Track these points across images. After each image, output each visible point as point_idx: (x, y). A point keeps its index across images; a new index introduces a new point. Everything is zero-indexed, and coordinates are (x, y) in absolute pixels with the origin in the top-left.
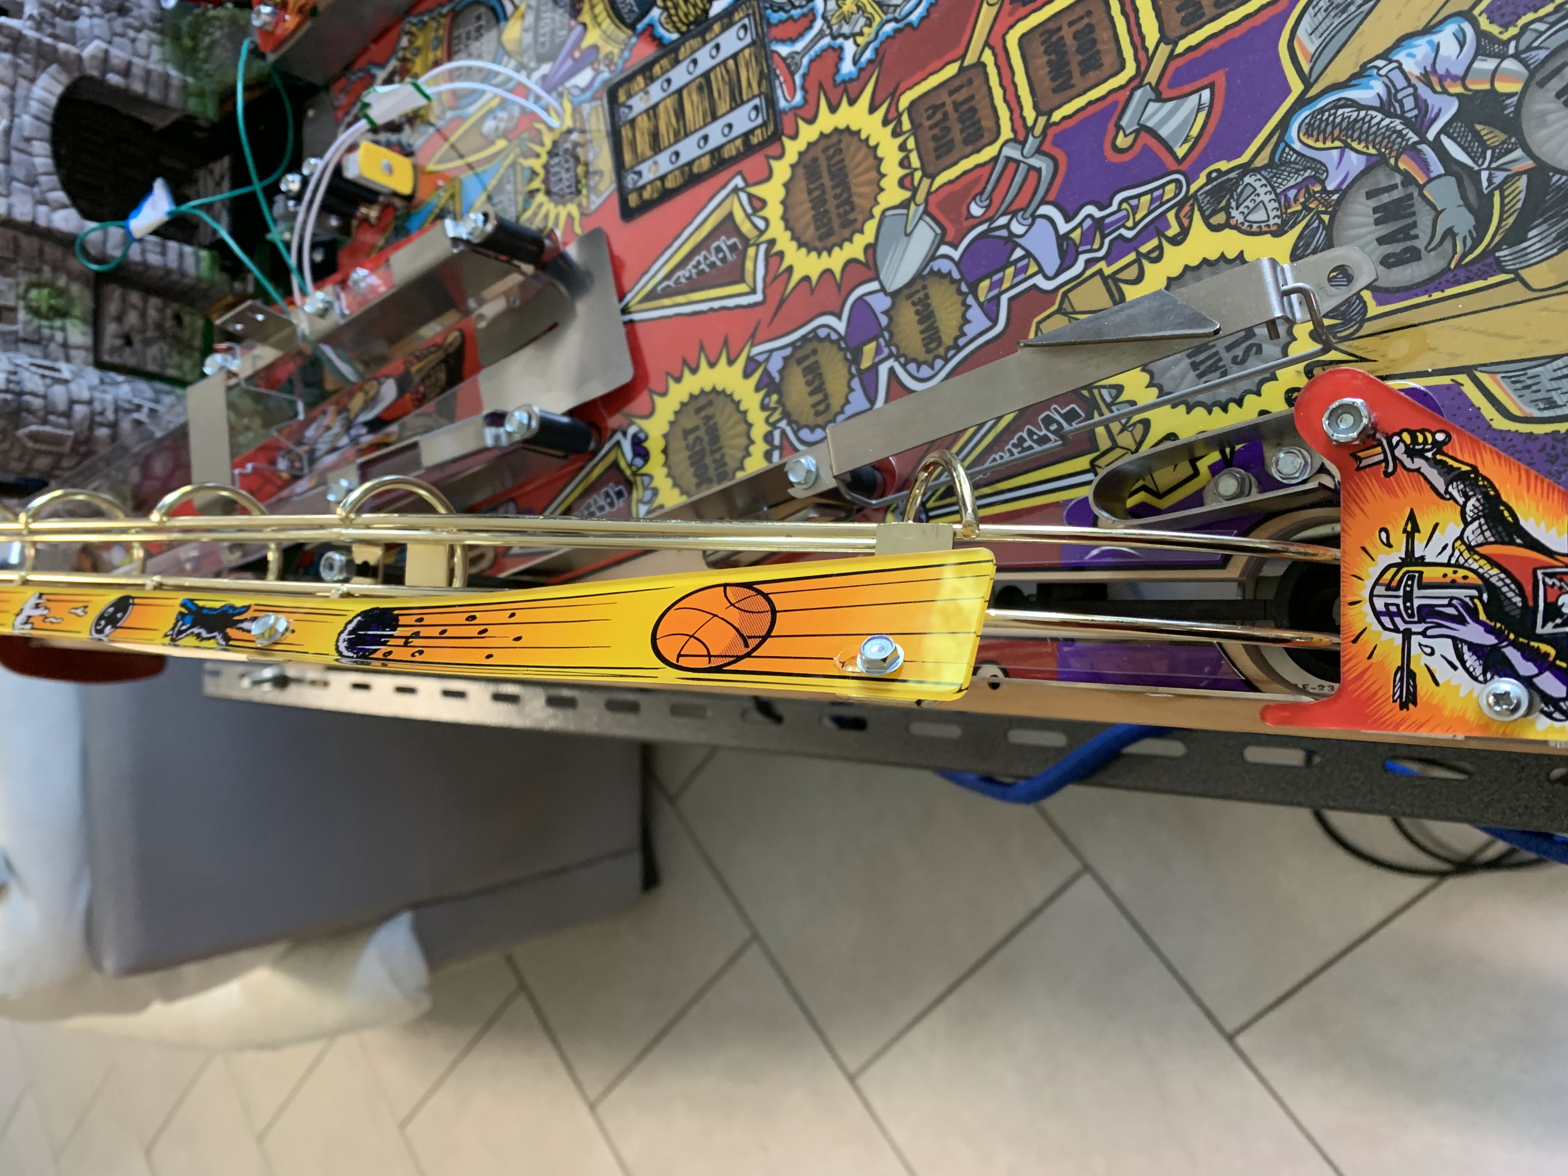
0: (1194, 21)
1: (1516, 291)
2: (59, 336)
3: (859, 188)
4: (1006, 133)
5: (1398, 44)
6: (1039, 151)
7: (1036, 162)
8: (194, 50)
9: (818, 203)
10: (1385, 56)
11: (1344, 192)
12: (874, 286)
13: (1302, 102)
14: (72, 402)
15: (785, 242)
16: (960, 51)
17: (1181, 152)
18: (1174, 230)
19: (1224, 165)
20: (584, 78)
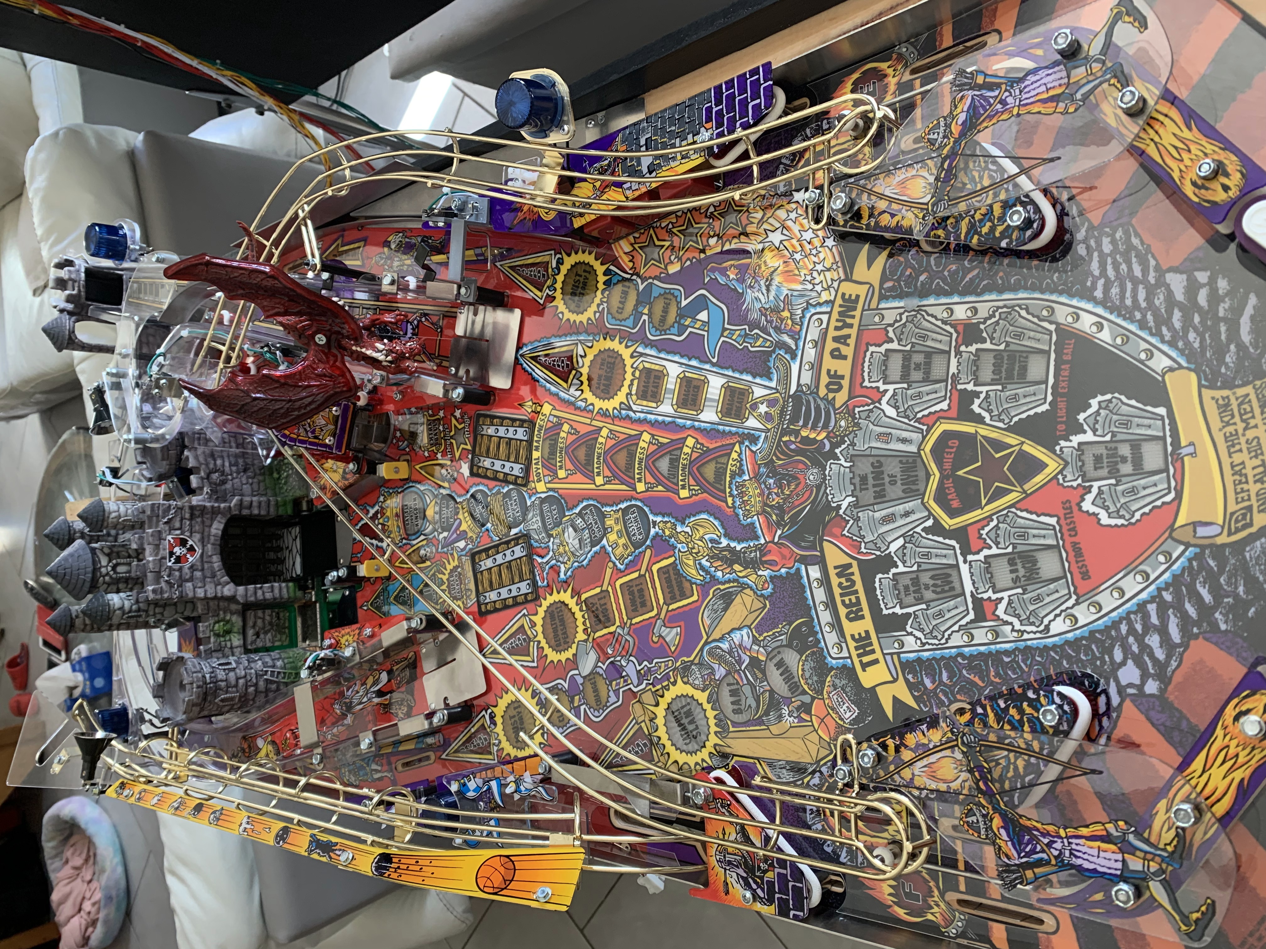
0: (674, 600)
1: (767, 733)
2: (229, 644)
3: (570, 631)
4: (618, 623)
5: (733, 630)
6: (628, 634)
7: (628, 638)
8: (279, 478)
9: (555, 631)
10: (728, 633)
11: (721, 681)
12: (576, 672)
13: (706, 643)
14: (238, 679)
15: (543, 643)
16: (600, 583)
17: (673, 649)
18: (672, 680)
19: (686, 659)
20: (462, 544)
